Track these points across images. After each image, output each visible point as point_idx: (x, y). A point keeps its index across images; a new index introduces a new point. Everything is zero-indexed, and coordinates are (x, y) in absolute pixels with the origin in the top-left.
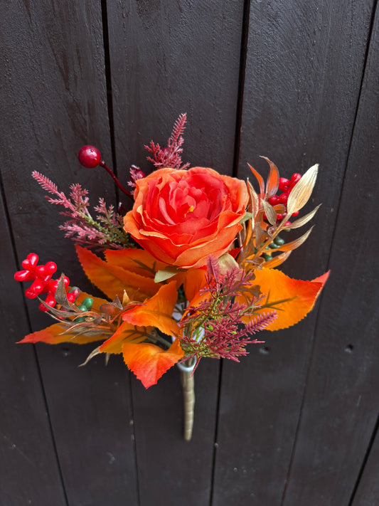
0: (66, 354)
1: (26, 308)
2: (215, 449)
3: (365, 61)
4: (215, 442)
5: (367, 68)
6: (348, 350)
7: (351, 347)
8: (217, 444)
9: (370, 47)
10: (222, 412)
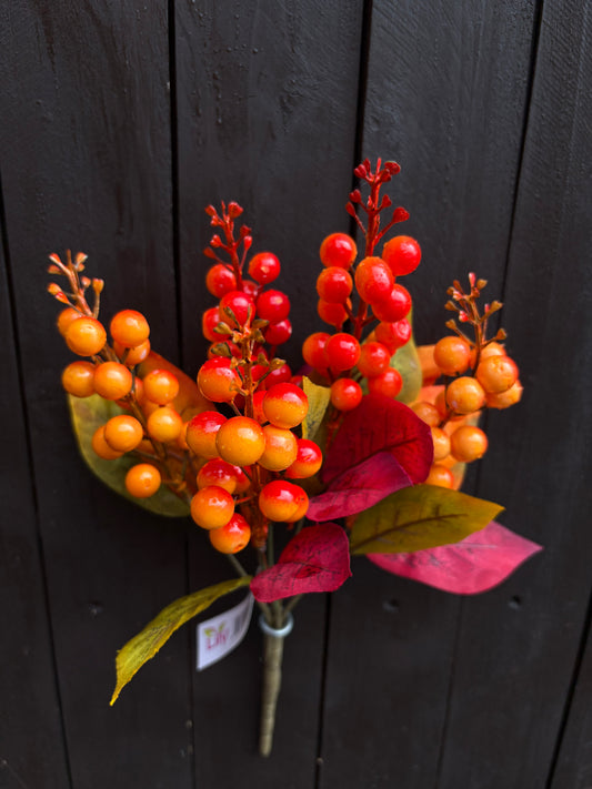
0: (95, 611)
1: (40, 541)
2: (318, 767)
3: (514, 204)
4: (319, 756)
5: (517, 212)
6: (513, 605)
7: (517, 599)
8: (320, 760)
9: (520, 187)
10: (329, 704)
